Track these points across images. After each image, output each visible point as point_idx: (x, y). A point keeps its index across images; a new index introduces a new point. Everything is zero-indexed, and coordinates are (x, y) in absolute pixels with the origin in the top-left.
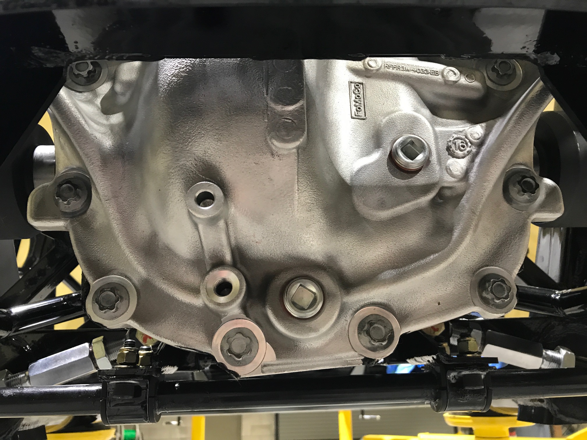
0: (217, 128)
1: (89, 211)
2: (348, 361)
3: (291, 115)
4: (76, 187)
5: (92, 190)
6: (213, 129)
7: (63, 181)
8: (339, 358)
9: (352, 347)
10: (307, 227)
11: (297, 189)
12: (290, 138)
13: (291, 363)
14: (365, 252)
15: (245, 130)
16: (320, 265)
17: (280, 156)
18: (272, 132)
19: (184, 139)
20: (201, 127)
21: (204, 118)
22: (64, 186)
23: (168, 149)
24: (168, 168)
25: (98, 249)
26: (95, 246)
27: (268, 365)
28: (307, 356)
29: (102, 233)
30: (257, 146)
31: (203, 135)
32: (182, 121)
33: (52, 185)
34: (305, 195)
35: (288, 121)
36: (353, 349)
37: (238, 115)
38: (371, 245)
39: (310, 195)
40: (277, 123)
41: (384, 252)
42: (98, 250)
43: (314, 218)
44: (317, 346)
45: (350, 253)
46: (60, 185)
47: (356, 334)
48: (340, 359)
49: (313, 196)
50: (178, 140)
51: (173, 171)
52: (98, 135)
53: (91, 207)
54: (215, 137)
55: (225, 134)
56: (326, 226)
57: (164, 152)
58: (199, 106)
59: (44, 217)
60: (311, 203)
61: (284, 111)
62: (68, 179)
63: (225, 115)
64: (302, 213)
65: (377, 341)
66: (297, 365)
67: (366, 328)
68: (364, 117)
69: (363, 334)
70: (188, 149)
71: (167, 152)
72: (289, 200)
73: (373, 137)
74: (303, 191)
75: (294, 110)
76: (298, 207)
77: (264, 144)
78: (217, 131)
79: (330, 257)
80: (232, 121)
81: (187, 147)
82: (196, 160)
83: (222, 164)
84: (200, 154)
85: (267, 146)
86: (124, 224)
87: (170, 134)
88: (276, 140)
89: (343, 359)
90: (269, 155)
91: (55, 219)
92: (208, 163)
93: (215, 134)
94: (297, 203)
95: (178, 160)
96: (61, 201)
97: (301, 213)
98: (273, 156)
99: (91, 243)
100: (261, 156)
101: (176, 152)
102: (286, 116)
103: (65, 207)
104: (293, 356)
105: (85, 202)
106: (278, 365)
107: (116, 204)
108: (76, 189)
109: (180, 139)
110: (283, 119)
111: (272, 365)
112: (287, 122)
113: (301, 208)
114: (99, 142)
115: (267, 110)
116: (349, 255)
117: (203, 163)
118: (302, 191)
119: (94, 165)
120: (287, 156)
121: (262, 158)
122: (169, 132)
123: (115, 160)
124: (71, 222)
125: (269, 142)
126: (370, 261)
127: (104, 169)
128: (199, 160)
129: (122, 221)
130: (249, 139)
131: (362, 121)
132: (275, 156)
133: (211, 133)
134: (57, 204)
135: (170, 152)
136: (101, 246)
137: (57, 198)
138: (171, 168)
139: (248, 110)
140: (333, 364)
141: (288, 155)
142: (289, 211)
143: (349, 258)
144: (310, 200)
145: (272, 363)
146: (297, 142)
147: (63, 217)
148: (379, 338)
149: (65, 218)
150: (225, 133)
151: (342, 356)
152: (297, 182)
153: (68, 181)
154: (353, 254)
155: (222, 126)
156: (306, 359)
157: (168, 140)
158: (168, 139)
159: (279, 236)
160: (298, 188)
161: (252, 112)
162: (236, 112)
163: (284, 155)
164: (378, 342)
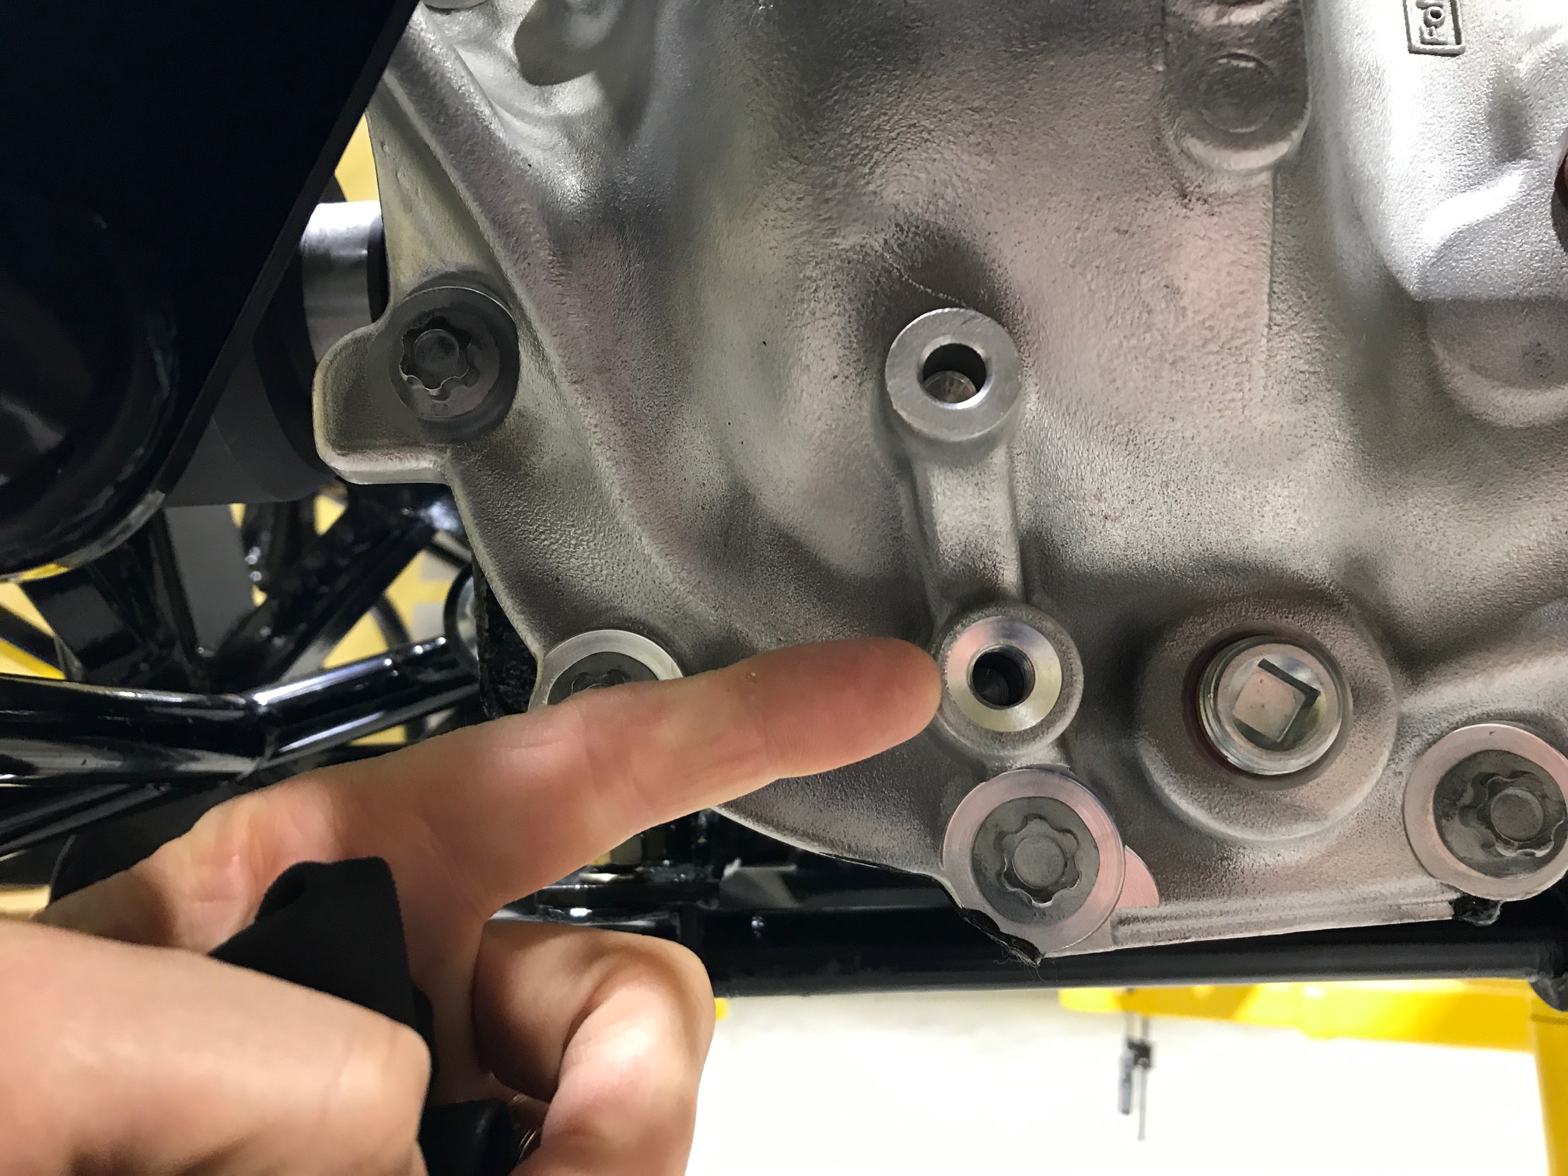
0: (976, 104)
1: (511, 419)
2: (1403, 907)
3: (1252, 40)
4: (464, 337)
5: (521, 349)
6: (963, 110)
7: (420, 318)
8: (1372, 895)
9: (1419, 861)
10: (1289, 459)
11: (1266, 320)
12: (1253, 129)
13: (1211, 914)
14: (1475, 539)
15: (1082, 109)
16: (1321, 590)
17: (1210, 199)
18: (1183, 112)
19: (857, 151)
20: (919, 104)
21: (928, 68)
22: (425, 335)
23: (793, 193)
24: (797, 261)
25: (551, 543)
26: (541, 533)
27: (1136, 919)
28: (1261, 891)
29: (562, 492)
30: (1128, 167)
31: (925, 135)
32: (846, 87)
33: (382, 334)
34: (1293, 344)
35: (1243, 64)
36: (1423, 867)
37: (1053, 50)
38: (1496, 516)
39: (1309, 341)
40: (1202, 74)
41: (1540, 539)
42: (554, 547)
43: (1316, 426)
44: (1297, 858)
45: (1423, 544)
46: (412, 334)
47: (1431, 818)
48: (1375, 899)
49: (1317, 346)
50: (834, 159)
51: (818, 271)
52: (535, 156)
53: (517, 404)
54: (972, 139)
55: (1007, 128)
56: (1352, 453)
57: (782, 203)
58: (908, 27)
59: (368, 441)
60: (1310, 373)
61: (1228, 26)
62: (433, 311)
63: (1007, 55)
64: (1277, 408)
65: (1516, 844)
66: (1229, 919)
67: (1467, 798)
68: (1457, 47)
69: (1457, 818)
70: (871, 187)
71: (792, 204)
72: (1235, 362)
73: (1491, 118)
74: (1287, 331)
75: (1264, 19)
76: (1265, 387)
77: (1151, 159)
78: (977, 117)
79: (1356, 560)
80: (1032, 76)
81: (868, 183)
82: (902, 230)
83: (996, 239)
84: (917, 204)
85: (1163, 164)
86: (637, 460)
87: (801, 135)
88: (1201, 138)
89: (1387, 899)
90: (1170, 202)
91: (403, 445)
92: (944, 237)
93: (969, 128)
94: (1263, 373)
95: (833, 233)
96: (419, 386)
97: (1273, 411)
98: (1186, 201)
99: (527, 523)
100: (1141, 204)
101: (827, 201)
102: (1235, 46)
103: (434, 406)
104: (1217, 890)
105: (495, 386)
106: (1164, 918)
107: (606, 394)
108: (463, 347)
109: (841, 154)
110: (1222, 57)
111: (1146, 919)
112: (1238, 69)
113: (1274, 392)
114: (539, 180)
115: (1162, 27)
116: (1419, 553)
117: (927, 238)
118: (1284, 327)
119: (527, 261)
120: (1236, 199)
121: (1143, 211)
122: (799, 128)
123: (595, 243)
124: (457, 457)
125: (1174, 148)
126: (1489, 569)
127: (562, 275)
128: (913, 229)
129: (631, 451)
130: (1096, 142)
131: (1449, 61)
132: (1194, 200)
133: (954, 125)
134: (406, 396)
135: (803, 203)
136: (561, 536)
137: (405, 377)
138: (809, 262)
139: (1091, 30)
140: (1348, 916)
141: (1241, 198)
142: (1232, 405)
143: (1416, 564)
144: (1307, 362)
145: (1146, 912)
146: (1280, 143)
147: (428, 442)
148: (1523, 835)
149: (436, 442)
150: (1008, 123)
151: (1383, 891)
152: (1270, 296)
153: (437, 321)
154: (1434, 547)
155: (996, 97)
156: (1259, 901)
157: (796, 158)
158: (795, 154)
159: (1189, 493)
160: (1270, 319)
161: (1107, 39)
162: (1046, 40)
163: (1224, 199)
164: (1520, 848)
